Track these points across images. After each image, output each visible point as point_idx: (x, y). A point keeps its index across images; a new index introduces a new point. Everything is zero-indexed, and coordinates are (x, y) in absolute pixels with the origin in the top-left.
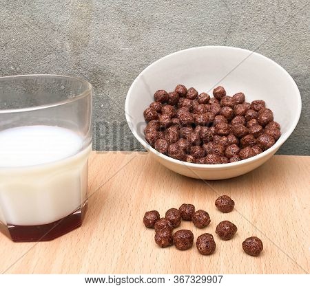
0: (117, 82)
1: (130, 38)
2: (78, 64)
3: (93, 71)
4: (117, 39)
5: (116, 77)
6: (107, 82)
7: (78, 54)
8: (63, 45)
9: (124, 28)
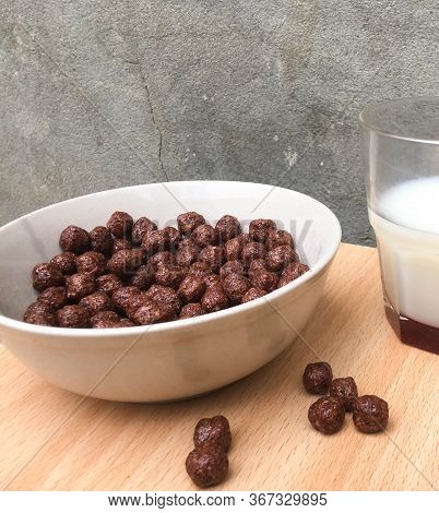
0: (347, 127)
1: (373, 54)
2: (292, 96)
3: (313, 107)
4: (351, 55)
5: (346, 118)
6: (332, 126)
7: (292, 79)
8: (273, 64)
9: (364, 36)
